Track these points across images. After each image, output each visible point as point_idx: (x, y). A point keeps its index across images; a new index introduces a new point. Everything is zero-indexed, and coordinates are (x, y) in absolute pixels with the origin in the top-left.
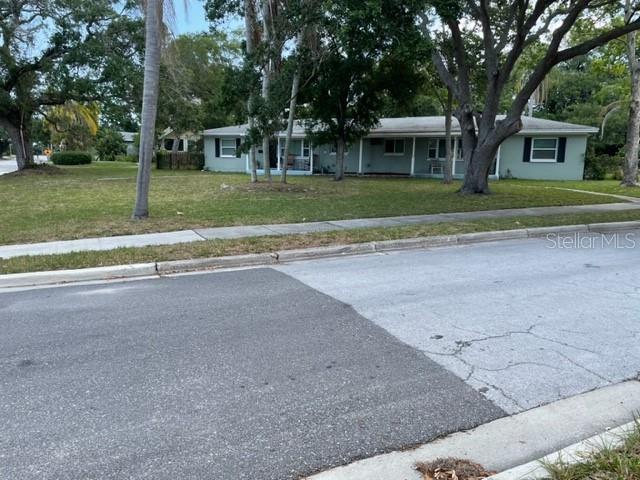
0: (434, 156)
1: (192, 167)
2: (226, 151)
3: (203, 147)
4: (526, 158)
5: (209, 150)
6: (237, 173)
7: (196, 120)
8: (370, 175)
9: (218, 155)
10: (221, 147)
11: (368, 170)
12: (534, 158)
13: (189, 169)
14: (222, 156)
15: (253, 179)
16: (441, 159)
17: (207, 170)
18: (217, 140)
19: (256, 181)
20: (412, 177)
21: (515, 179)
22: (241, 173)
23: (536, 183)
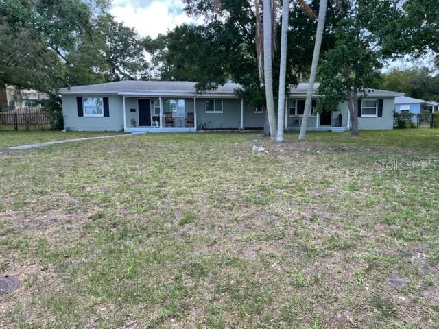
0: (294, 113)
4: (359, 114)
5: (69, 109)
9: (80, 114)
10: (84, 106)
12: (363, 114)
17: (69, 130)
18: (79, 99)
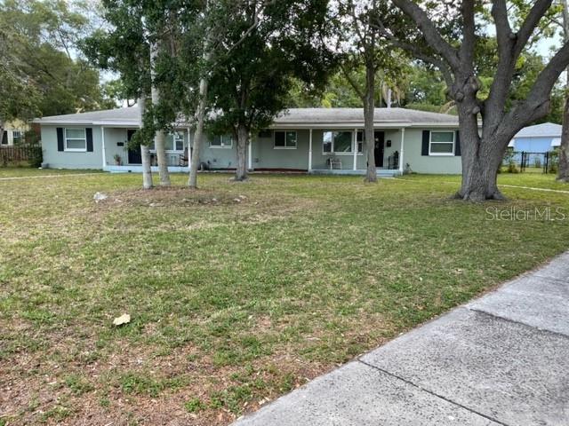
0: (330, 151)
1: (25, 163)
2: (72, 144)
3: (40, 139)
4: (425, 152)
5: (48, 143)
6: (89, 171)
7: (30, 104)
8: (261, 171)
9: (61, 148)
10: (66, 139)
11: (257, 166)
12: (432, 151)
13: (20, 167)
14: (66, 150)
15: (146, 184)
16: (337, 153)
17: (47, 167)
18: (60, 131)
19: (152, 187)
20: (310, 174)
21: (416, 173)
22: (95, 171)
23: (453, 179)
